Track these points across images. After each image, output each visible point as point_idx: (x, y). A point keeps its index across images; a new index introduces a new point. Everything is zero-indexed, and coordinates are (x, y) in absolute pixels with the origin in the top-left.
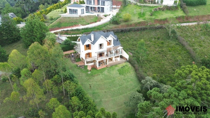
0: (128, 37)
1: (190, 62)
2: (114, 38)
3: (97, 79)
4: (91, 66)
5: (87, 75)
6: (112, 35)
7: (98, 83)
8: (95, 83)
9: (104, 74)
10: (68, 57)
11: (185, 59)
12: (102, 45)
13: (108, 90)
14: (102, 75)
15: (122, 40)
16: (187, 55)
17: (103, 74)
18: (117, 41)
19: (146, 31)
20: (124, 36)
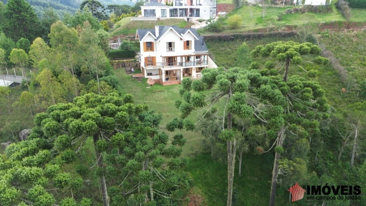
0: (230, 48)
1: (336, 88)
2: (195, 38)
3: (158, 97)
4: (154, 80)
5: (144, 91)
6: (190, 32)
7: (158, 102)
8: (154, 102)
9: (172, 92)
10: (122, 66)
11: (328, 83)
12: (172, 45)
13: (173, 114)
14: (168, 92)
15: (219, 52)
16: (334, 78)
17: (170, 92)
18: (203, 45)
19: (262, 41)
20: (223, 46)
